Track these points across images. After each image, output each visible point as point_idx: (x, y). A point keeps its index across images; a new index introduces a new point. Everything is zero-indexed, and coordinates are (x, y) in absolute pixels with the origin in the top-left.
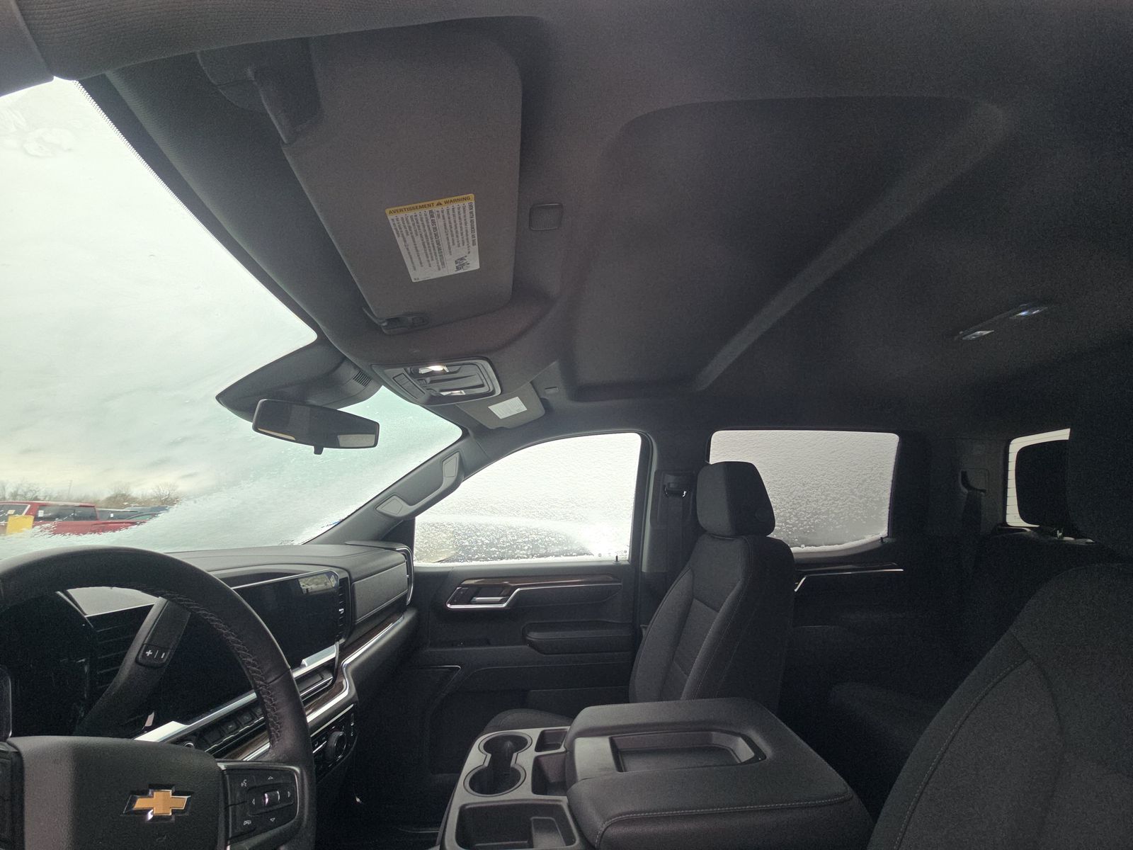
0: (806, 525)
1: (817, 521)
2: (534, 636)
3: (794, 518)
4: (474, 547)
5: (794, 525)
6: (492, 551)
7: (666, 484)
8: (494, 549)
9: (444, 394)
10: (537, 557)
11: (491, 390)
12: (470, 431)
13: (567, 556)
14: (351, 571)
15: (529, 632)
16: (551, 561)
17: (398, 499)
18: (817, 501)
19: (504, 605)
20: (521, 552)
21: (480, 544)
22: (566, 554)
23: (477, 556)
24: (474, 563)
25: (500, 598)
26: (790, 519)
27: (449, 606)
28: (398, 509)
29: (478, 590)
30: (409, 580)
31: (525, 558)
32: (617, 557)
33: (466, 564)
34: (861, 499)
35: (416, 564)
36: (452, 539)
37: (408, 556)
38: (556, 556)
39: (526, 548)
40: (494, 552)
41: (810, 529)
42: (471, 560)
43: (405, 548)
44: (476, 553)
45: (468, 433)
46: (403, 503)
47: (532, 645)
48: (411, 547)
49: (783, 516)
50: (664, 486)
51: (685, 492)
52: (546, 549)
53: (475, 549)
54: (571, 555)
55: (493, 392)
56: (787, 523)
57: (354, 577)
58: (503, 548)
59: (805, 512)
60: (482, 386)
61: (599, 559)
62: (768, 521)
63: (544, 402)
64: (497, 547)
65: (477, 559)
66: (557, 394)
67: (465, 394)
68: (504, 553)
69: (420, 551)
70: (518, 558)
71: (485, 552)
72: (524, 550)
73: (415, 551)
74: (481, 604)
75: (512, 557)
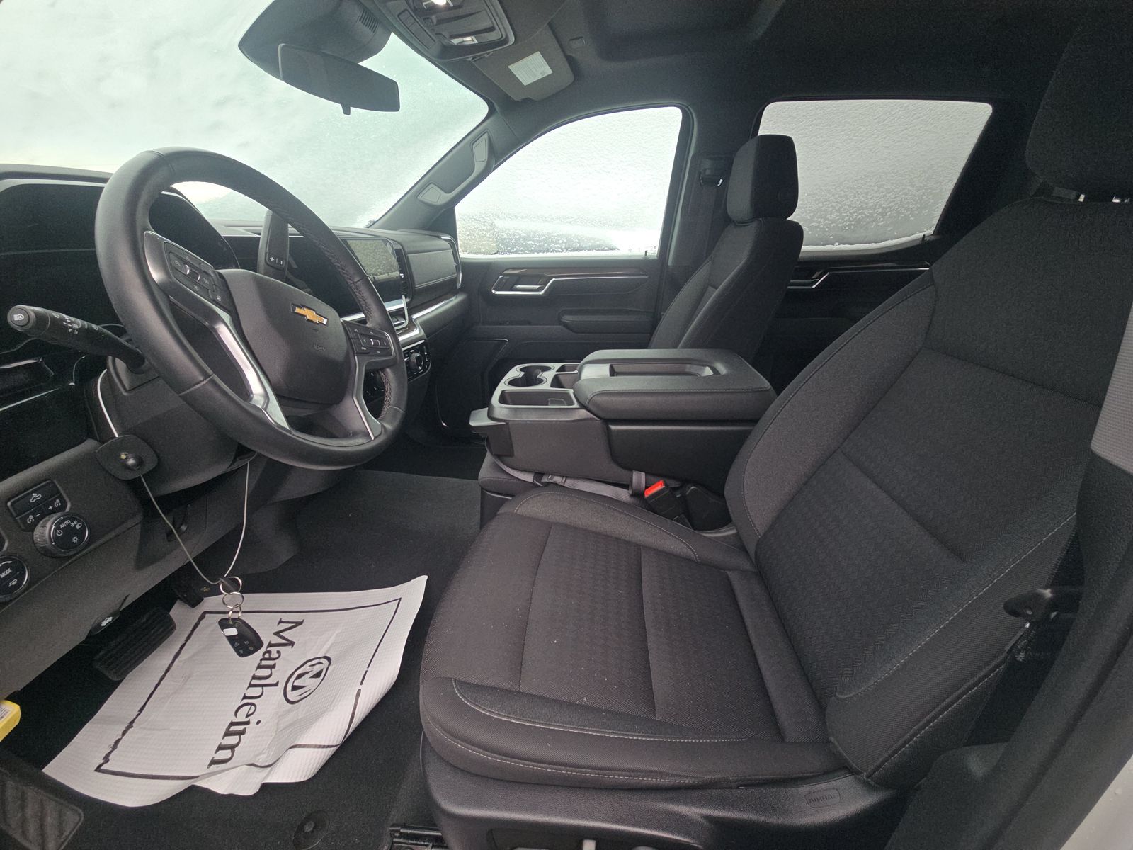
0: (846, 222)
1: (860, 216)
2: (568, 318)
3: (836, 214)
4: (511, 240)
5: (833, 221)
6: (529, 244)
7: (701, 171)
8: (530, 242)
9: (456, 41)
10: (571, 251)
11: (504, 37)
12: (496, 106)
13: (598, 250)
14: (404, 245)
15: (563, 316)
16: (584, 254)
17: (435, 187)
18: (867, 193)
19: (542, 293)
20: (556, 246)
21: (517, 237)
22: (598, 248)
23: (515, 249)
24: (514, 256)
25: (538, 287)
26: (831, 214)
27: (493, 291)
28: (437, 197)
29: (519, 279)
30: (457, 267)
31: (559, 251)
32: (646, 252)
33: (506, 256)
34: (918, 190)
35: (462, 255)
36: (491, 232)
37: (454, 246)
38: (589, 250)
39: (560, 242)
40: (531, 246)
41: (850, 225)
42: (510, 252)
43: (449, 238)
44: (514, 245)
45: (495, 110)
46: (440, 191)
47: (566, 325)
48: (455, 236)
49: (824, 211)
50: (700, 173)
51: (721, 180)
52: (579, 243)
53: (513, 242)
54: (603, 250)
55: (506, 41)
56: (826, 219)
57: (407, 250)
58: (540, 241)
59: (849, 205)
60: (492, 29)
61: (629, 254)
62: (791, 202)
63: (571, 61)
64: (533, 241)
65: (516, 252)
66: (583, 49)
67: (477, 42)
68: (540, 246)
69: (464, 243)
70: (553, 251)
71: (522, 245)
72: (558, 244)
73: (459, 242)
74: (522, 290)
75: (548, 251)
